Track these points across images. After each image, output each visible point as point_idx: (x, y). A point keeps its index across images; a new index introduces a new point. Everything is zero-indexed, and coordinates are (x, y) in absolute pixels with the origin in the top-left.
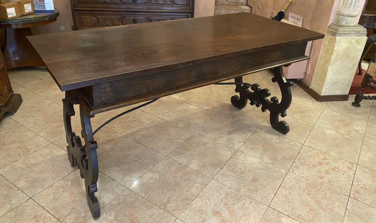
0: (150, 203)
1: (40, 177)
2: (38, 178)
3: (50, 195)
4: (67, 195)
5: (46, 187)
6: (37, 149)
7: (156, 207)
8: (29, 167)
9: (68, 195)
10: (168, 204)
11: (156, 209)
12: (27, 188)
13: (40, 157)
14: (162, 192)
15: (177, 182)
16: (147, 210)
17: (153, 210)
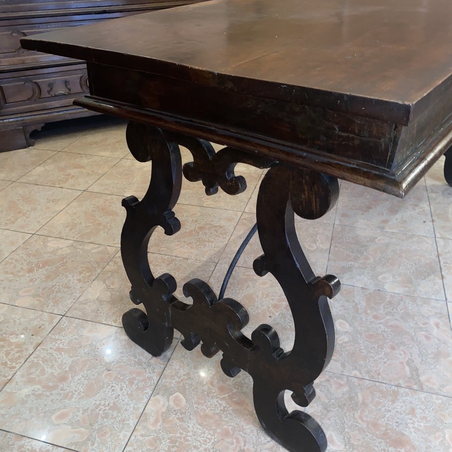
0: (384, 385)
1: (98, 403)
2: (97, 408)
3: (157, 439)
4: (199, 427)
5: (132, 423)
6: (38, 339)
7: (402, 390)
8: (55, 387)
9: (200, 425)
10: (418, 375)
11: (407, 395)
12: (88, 439)
13: (59, 356)
14: (385, 354)
15: (391, 326)
16: (393, 402)
17: (404, 398)
